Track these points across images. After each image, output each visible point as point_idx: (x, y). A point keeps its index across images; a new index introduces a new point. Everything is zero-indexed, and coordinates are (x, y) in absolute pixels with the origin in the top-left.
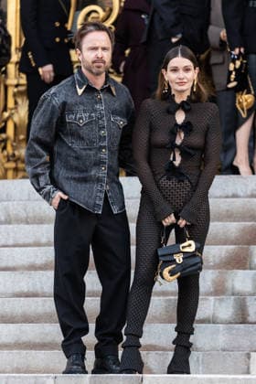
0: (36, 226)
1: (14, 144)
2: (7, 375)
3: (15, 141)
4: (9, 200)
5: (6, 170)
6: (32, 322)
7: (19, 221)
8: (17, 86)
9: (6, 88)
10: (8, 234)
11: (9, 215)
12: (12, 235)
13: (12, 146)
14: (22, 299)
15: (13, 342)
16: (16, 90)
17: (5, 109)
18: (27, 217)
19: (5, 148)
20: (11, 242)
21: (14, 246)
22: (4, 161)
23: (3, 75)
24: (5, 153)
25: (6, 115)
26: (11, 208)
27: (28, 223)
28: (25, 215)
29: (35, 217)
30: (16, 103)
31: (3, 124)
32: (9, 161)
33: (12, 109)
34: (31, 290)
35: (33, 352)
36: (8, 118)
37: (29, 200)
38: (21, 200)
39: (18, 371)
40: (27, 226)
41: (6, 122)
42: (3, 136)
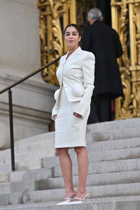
1: (137, 110)
3: (137, 109)
8: (136, 82)
9: (131, 84)
16: (136, 84)
17: (131, 93)
19: (132, 112)
23: (130, 77)
24: (132, 115)
25: (132, 96)
30: (137, 90)
33: (135, 93)
36: (133, 98)
41: (132, 100)
42: (131, 107)
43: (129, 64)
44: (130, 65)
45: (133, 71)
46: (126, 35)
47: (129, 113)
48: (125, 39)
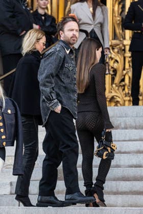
0: (140, 130)
2: (125, 208)
3: (129, 86)
4: (126, 117)
5: (125, 101)
6: (139, 181)
7: (131, 127)
8: (130, 57)
9: (125, 58)
10: (126, 134)
11: (126, 125)
12: (128, 135)
13: (128, 88)
14: (133, 168)
15: (128, 191)
17: (124, 69)
18: (136, 126)
19: (124, 89)
20: (127, 139)
21: (129, 141)
22: (124, 96)
23: (123, 52)
24: (124, 92)
25: (125, 72)
26: (127, 121)
27: (136, 129)
28: (135, 125)
29: (140, 126)
30: (130, 66)
31: (123, 77)
32: (126, 96)
33: (127, 69)
34: (138, 163)
35: (139, 196)
36: (126, 74)
37: (137, 117)
38: (133, 117)
39: (131, 206)
40: (136, 130)
41: (124, 76)
42: (123, 83)
43: (122, 37)
44: (124, 39)
45: (127, 45)
46: (121, 6)
47: (121, 89)
48: (120, 11)
